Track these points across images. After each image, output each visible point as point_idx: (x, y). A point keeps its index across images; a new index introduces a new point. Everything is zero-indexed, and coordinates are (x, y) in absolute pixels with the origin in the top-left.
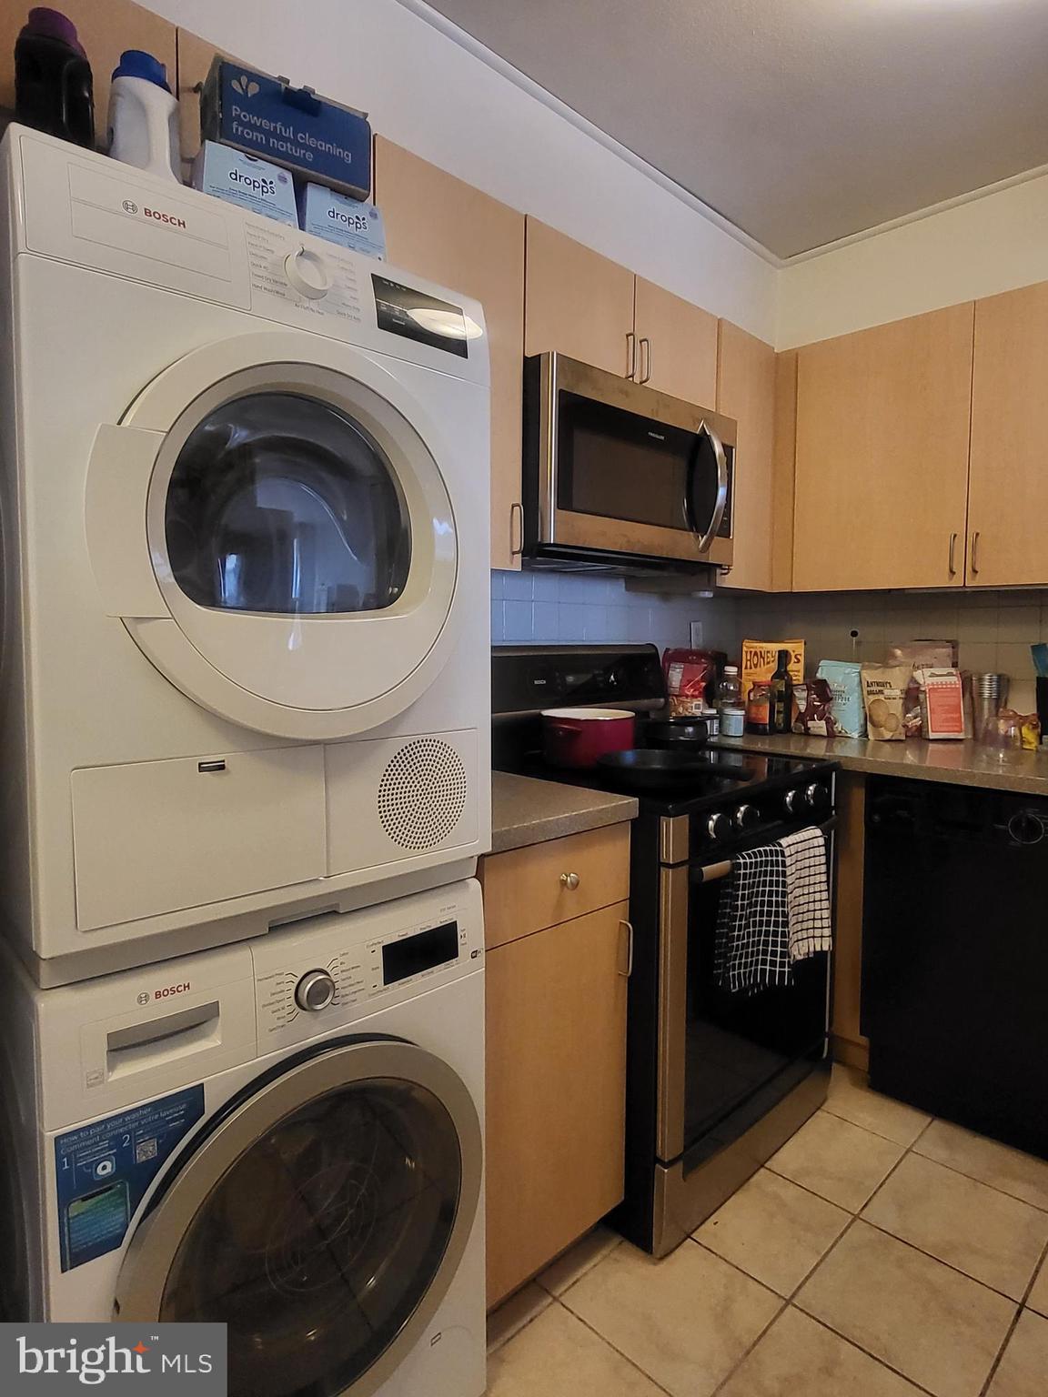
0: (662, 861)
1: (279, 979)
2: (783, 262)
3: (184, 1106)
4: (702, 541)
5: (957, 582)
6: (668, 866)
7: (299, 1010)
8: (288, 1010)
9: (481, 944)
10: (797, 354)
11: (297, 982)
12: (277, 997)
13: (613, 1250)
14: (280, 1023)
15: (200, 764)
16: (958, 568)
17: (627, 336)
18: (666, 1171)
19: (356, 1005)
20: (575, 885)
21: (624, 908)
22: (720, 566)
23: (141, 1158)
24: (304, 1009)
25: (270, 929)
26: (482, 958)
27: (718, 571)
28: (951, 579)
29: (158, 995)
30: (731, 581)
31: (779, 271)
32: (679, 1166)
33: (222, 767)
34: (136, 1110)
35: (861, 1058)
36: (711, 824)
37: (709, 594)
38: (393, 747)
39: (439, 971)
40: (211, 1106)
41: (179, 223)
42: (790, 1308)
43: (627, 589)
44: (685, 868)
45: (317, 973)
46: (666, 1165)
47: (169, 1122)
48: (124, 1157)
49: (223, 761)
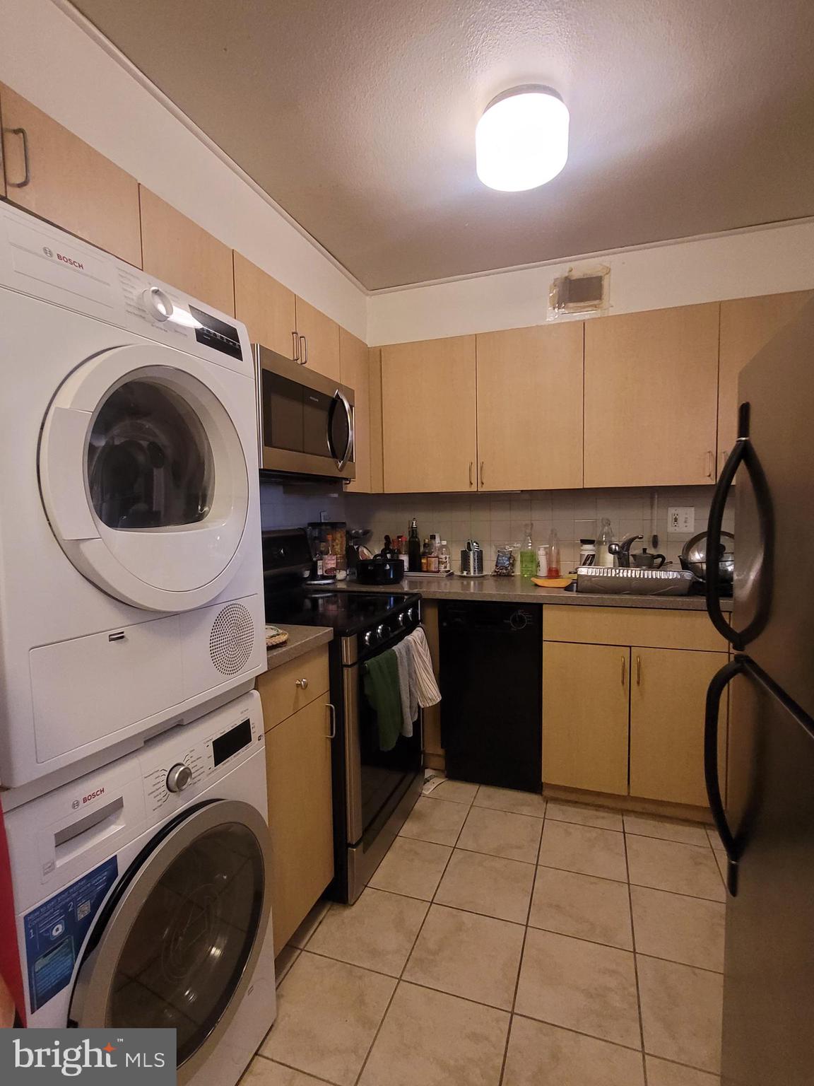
0: (343, 663)
1: (156, 775)
2: (369, 292)
3: (106, 873)
4: (340, 464)
5: (474, 489)
6: (348, 666)
7: (169, 793)
8: (163, 794)
9: (262, 732)
10: (381, 351)
11: (167, 773)
12: (157, 787)
13: (330, 909)
14: (160, 803)
15: (110, 636)
16: (474, 481)
17: (293, 333)
18: (355, 850)
19: (201, 782)
20: (306, 685)
21: (327, 697)
22: (347, 479)
23: (81, 916)
24: (174, 792)
25: (145, 742)
26: (263, 739)
27: (344, 482)
28: (470, 487)
29: (85, 800)
30: (351, 488)
31: (368, 298)
32: (361, 847)
33: (122, 637)
34: (77, 882)
35: (439, 762)
36: (366, 638)
37: (336, 495)
38: (217, 610)
39: (242, 752)
40: (122, 869)
41: (80, 266)
42: (433, 905)
43: (284, 493)
44: (356, 667)
45: (179, 766)
46: (354, 846)
47: (97, 886)
48: (69, 918)
49: (122, 633)
